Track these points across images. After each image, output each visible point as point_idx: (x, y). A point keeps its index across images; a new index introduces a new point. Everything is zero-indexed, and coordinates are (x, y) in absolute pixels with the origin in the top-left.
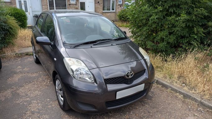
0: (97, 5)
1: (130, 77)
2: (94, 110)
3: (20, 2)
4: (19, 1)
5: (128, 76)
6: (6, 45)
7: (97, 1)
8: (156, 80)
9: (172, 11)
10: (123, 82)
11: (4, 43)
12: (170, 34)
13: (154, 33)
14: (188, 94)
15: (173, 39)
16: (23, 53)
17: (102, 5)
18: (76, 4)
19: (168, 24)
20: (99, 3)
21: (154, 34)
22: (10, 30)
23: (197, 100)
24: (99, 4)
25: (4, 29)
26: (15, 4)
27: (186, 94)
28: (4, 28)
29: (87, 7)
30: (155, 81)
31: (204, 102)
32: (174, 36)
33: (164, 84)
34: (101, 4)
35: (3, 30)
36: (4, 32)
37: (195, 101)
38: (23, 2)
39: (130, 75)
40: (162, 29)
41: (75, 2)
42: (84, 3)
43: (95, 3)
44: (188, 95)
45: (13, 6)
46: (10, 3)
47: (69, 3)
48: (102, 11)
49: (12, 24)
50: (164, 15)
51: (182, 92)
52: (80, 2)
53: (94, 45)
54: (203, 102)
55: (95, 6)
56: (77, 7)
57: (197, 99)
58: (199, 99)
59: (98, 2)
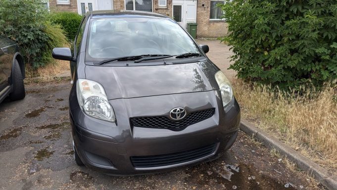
0: (201, 10)
1: (178, 118)
2: (112, 168)
3: (83, 4)
4: (81, 3)
5: (174, 115)
6: (43, 64)
7: (200, 4)
8: (255, 133)
9: (295, 11)
10: (165, 126)
11: (39, 61)
12: (292, 52)
13: (266, 50)
14: (305, 162)
15: (296, 62)
16: (65, 77)
17: (209, 9)
18: (167, 9)
19: (289, 34)
20: (205, 6)
21: (266, 53)
22: (50, 42)
23: (318, 174)
24: (205, 8)
25: (41, 41)
26: (76, 7)
27: (302, 163)
28: (41, 39)
29: (185, 12)
30: (253, 134)
31: (332, 180)
32: (300, 56)
33: (267, 140)
34: (208, 7)
35: (39, 42)
36: (39, 45)
37: (315, 178)
38: (87, 6)
39: (178, 115)
40: (279, 43)
41: (166, 5)
42: (180, 7)
43: (197, 6)
44: (304, 165)
45: (74, 11)
46: (70, 6)
47: (156, 7)
48: (208, 19)
49: (53, 34)
50: (284, 19)
51: (295, 157)
52: (174, 6)
53: (135, 62)
54: (329, 182)
55: (197, 11)
56: (168, 13)
57: (320, 173)
58: (323, 175)
59: (203, 5)
